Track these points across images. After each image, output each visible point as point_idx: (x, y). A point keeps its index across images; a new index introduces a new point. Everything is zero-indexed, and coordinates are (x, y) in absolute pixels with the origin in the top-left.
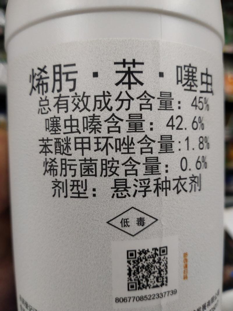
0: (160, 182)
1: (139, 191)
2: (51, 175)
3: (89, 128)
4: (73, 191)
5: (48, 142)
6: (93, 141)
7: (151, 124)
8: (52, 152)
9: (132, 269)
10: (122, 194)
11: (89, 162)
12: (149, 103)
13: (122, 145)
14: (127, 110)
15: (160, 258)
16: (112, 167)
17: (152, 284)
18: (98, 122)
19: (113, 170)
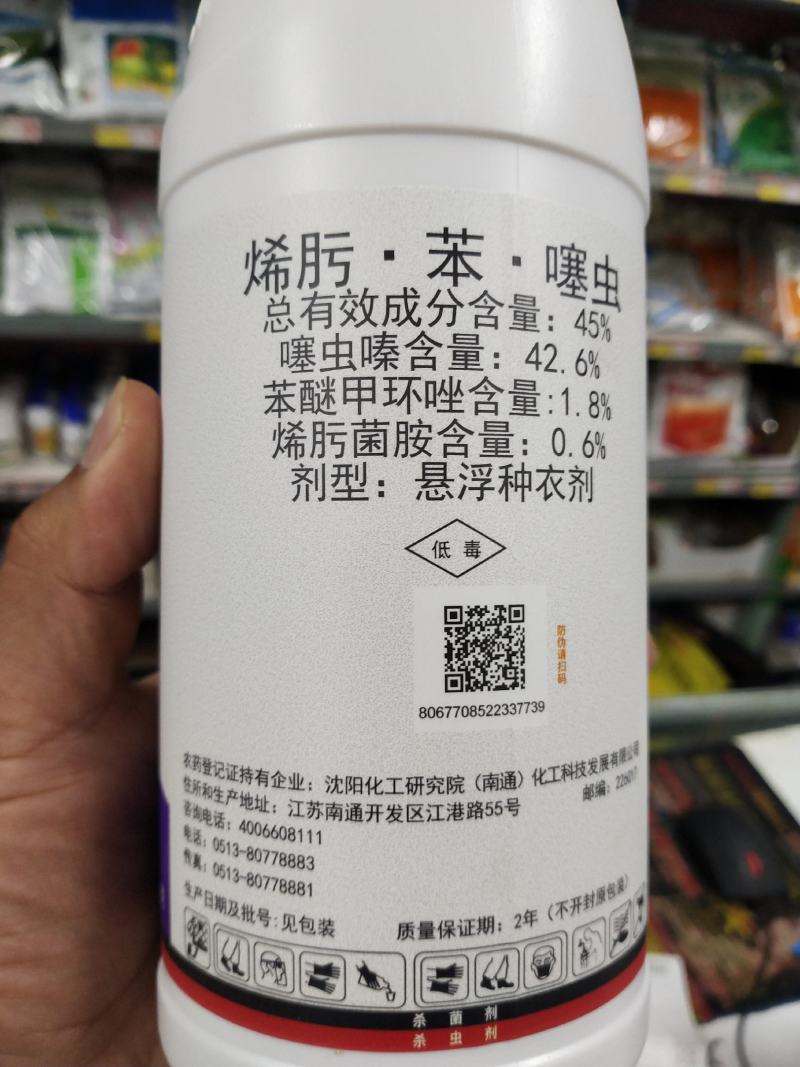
0: (511, 472)
1: (471, 489)
2: (289, 456)
3: (373, 359)
4: (338, 487)
5: (285, 389)
6: (381, 385)
7: (496, 355)
8: (293, 410)
9: (454, 646)
10: (437, 493)
11: (372, 427)
12: (492, 314)
13: (440, 394)
14: (449, 325)
15: (510, 627)
16: (418, 438)
17: (493, 681)
18: (392, 348)
19: (420, 443)
